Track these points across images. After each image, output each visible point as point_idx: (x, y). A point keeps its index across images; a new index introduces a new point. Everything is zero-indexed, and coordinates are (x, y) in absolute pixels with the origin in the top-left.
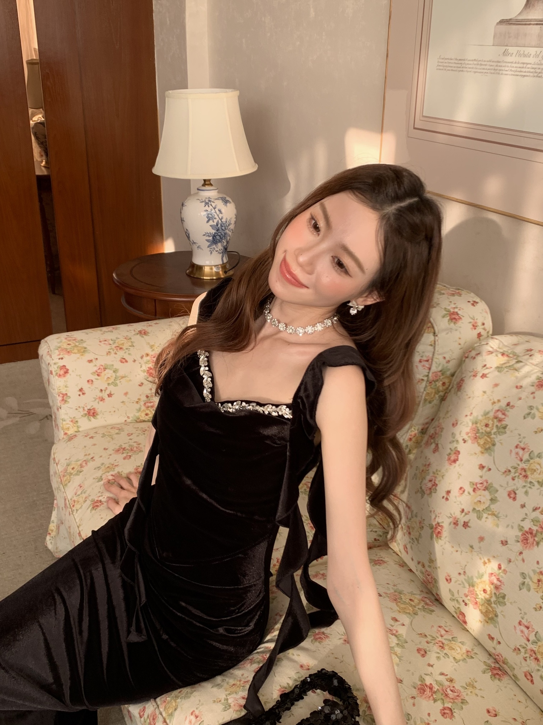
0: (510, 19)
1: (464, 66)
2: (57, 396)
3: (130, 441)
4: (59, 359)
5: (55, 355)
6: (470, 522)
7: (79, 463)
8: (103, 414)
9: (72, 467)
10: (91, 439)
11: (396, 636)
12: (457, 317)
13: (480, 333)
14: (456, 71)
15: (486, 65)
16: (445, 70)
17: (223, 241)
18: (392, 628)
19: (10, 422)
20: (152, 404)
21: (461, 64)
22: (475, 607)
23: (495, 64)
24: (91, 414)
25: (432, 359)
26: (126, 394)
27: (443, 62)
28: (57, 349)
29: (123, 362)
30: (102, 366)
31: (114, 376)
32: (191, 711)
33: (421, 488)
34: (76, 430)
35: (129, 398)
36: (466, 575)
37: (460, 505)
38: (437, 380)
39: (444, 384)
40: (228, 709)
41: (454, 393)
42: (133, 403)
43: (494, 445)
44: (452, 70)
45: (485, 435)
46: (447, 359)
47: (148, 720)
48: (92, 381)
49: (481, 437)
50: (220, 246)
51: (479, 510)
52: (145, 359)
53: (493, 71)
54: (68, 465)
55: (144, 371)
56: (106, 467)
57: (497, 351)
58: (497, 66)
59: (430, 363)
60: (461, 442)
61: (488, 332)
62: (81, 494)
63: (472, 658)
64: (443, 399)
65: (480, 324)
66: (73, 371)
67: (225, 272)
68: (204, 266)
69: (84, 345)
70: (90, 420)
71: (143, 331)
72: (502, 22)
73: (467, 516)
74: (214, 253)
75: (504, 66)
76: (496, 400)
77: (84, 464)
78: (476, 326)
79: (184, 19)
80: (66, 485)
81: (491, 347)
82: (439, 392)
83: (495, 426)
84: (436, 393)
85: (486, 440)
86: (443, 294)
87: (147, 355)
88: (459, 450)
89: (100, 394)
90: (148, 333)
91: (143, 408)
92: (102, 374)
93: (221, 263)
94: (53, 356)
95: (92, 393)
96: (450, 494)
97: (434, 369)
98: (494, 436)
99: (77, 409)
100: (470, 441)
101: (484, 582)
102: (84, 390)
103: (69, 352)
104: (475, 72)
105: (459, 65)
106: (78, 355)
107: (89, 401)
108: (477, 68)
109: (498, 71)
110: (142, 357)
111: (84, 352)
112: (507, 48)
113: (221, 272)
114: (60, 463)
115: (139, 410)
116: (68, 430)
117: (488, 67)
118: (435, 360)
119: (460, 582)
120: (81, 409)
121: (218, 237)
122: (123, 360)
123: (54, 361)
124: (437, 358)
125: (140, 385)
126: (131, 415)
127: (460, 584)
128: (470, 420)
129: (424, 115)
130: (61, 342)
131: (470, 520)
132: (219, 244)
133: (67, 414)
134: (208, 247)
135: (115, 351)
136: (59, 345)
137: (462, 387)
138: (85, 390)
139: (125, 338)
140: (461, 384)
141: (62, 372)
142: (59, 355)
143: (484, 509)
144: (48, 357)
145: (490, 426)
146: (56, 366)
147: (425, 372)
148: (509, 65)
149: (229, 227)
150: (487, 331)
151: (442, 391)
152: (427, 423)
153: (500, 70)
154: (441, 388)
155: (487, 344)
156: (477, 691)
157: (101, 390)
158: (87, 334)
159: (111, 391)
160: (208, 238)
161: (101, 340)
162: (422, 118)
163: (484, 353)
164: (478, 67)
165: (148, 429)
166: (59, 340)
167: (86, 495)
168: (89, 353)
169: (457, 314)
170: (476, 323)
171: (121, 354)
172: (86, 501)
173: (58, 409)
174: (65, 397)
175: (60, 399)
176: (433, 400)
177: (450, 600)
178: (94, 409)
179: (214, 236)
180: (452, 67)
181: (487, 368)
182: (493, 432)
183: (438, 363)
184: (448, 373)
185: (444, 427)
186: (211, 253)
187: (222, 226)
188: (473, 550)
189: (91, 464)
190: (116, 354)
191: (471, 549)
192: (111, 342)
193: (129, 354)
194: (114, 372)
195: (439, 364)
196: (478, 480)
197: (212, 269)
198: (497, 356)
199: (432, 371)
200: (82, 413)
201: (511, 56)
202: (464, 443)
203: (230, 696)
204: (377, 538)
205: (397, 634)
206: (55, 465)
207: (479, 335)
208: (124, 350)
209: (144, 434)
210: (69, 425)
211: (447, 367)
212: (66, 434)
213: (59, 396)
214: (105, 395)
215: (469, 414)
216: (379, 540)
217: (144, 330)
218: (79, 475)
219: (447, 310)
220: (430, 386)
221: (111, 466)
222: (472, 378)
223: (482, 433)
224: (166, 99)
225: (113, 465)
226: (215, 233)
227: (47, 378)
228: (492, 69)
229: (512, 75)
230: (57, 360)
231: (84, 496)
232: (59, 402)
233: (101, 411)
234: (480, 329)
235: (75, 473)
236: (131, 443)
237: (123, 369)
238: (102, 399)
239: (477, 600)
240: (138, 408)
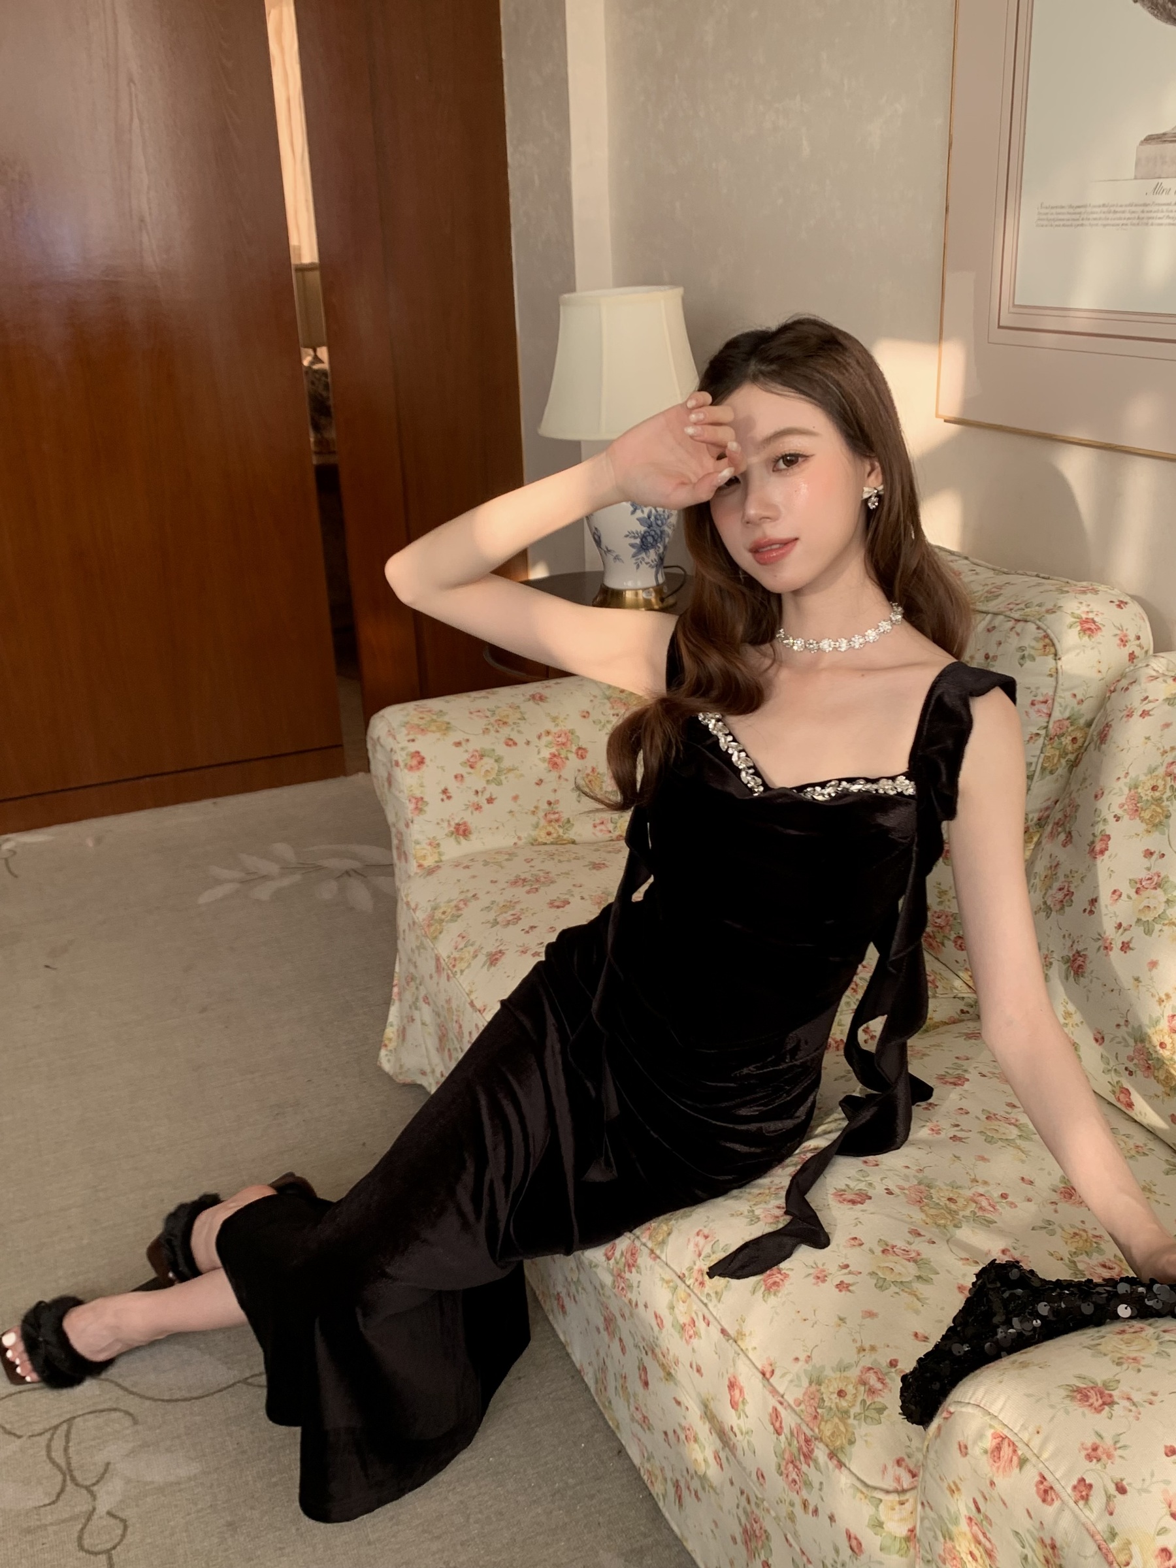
0: (1164, 134)
1: (1085, 216)
2: (407, 801)
3: (532, 869)
4: (409, 741)
5: (402, 736)
6: (1133, 941)
7: (453, 904)
8: (479, 832)
9: (441, 911)
10: (467, 870)
11: (1016, 1126)
12: (1093, 627)
13: (1133, 652)
14: (1071, 225)
15: (1124, 212)
16: (1052, 226)
17: (659, 545)
18: (1008, 1116)
19: (286, 882)
20: (556, 816)
21: (1080, 213)
22: (1146, 1075)
23: (1140, 209)
24: (461, 832)
25: (1053, 700)
26: (516, 798)
27: (1047, 214)
28: (404, 726)
29: (510, 746)
30: (477, 751)
31: (497, 768)
32: (697, 1230)
33: (1045, 903)
34: (437, 859)
35: (520, 806)
36: (1129, 1026)
37: (1114, 918)
38: (1063, 735)
39: (1074, 740)
40: (756, 1223)
41: (1095, 750)
42: (526, 813)
43: (1168, 817)
44: (1064, 225)
45: (1152, 804)
46: (1079, 697)
47: (623, 1259)
48: (462, 776)
49: (1144, 808)
50: (652, 555)
51: (1148, 921)
52: (545, 739)
53: (1136, 221)
54: (435, 909)
55: (544, 760)
56: (501, 905)
57: (1164, 675)
58: (1143, 212)
59: (1050, 706)
60: (1111, 819)
61: (1146, 652)
62: (465, 947)
63: (1145, 1154)
64: (1074, 765)
65: (1132, 637)
66: (431, 760)
67: (662, 600)
68: (625, 590)
69: (446, 719)
70: (459, 843)
71: (538, 696)
72: (1149, 139)
73: (1127, 932)
74: (643, 566)
75: (1155, 212)
76: (1167, 748)
77: (461, 905)
78: (1127, 642)
79: (568, 174)
80: (435, 938)
81: (1154, 670)
82: (1067, 754)
83: (1168, 787)
84: (1060, 756)
85: (1154, 811)
86: (1068, 592)
87: (548, 733)
88: (1107, 833)
89: (475, 799)
90: (546, 698)
91: (543, 822)
92: (478, 766)
93: (654, 584)
94: (398, 737)
95: (462, 796)
96: (1096, 904)
97: (1057, 715)
98: (1168, 803)
99: (438, 824)
100: (1126, 818)
101: (1162, 1031)
102: (450, 790)
103: (423, 730)
104: (1105, 225)
105: (1077, 216)
106: (438, 735)
107: (456, 809)
108: (1108, 219)
109: (1145, 221)
110: (539, 737)
111: (447, 729)
112: (1160, 181)
113: (653, 600)
114: (420, 906)
115: (536, 826)
116: (425, 860)
117: (1128, 215)
118: (1058, 700)
119: (1120, 1039)
120: (445, 824)
121: (650, 539)
122: (511, 742)
123: (400, 746)
124: (1061, 697)
125: (537, 784)
126: (524, 835)
127: (1119, 1043)
128: (1125, 784)
129: (1016, 303)
130: (408, 715)
131: (1132, 938)
132: (652, 551)
133: (423, 832)
134: (633, 556)
135: (496, 726)
136: (406, 720)
137: (1109, 737)
138: (452, 790)
139: (510, 707)
140: (1105, 732)
141: (414, 762)
142: (408, 734)
143: (1155, 918)
144: (390, 739)
145: (1161, 788)
146: (404, 753)
147: (1042, 721)
148: (1165, 208)
149: (669, 520)
150: (1145, 649)
151: (1073, 753)
152: (1047, 809)
153: (1149, 218)
154: (1070, 748)
155: (1147, 665)
156: (1157, 1197)
157: (477, 792)
158: (448, 702)
159: (491, 794)
160: (633, 541)
161: (472, 710)
162: (1012, 310)
163: (1143, 680)
164: (1111, 216)
165: (556, 852)
166: (405, 712)
167: (476, 947)
168: (455, 731)
169: (1094, 622)
170: (1126, 636)
171: (506, 732)
172: (476, 956)
173: (407, 826)
174: (420, 803)
175: (412, 806)
176: (1057, 769)
177: (1103, 1072)
178: (465, 824)
179: (643, 538)
180: (1063, 220)
181: (1150, 702)
182: (1165, 797)
183: (1063, 704)
184: (1082, 721)
185: (1079, 803)
186: (638, 566)
187: (656, 519)
188: (1140, 984)
189: (473, 904)
190: (497, 731)
191: (1136, 982)
192: (489, 714)
193: (519, 732)
194: (496, 761)
195: (1066, 707)
196: (1144, 874)
197: (637, 594)
198: (1165, 681)
199: (1053, 719)
200: (447, 831)
201: (1168, 193)
202: (1117, 821)
203: (758, 1207)
204: (965, 1009)
205: (1018, 1123)
206: (411, 911)
207: (1132, 657)
208: (510, 725)
209: (553, 859)
210: (425, 851)
211: (1079, 710)
212: (420, 866)
213: (410, 801)
214: (482, 800)
215: (1122, 775)
216: (968, 1012)
217: (539, 693)
218: (456, 921)
219: (1076, 616)
220: (1051, 744)
221: (508, 904)
222: (1125, 719)
223: (1147, 800)
224: (562, 308)
225: (511, 902)
226: (645, 532)
227: (385, 775)
228: (1134, 218)
229: (1170, 224)
230: (404, 744)
231: (471, 949)
232: (409, 812)
233: (476, 827)
234: (1132, 647)
235: (449, 918)
236: (534, 871)
237: (510, 757)
238: (478, 808)
239: (1150, 1062)
240: (534, 822)
